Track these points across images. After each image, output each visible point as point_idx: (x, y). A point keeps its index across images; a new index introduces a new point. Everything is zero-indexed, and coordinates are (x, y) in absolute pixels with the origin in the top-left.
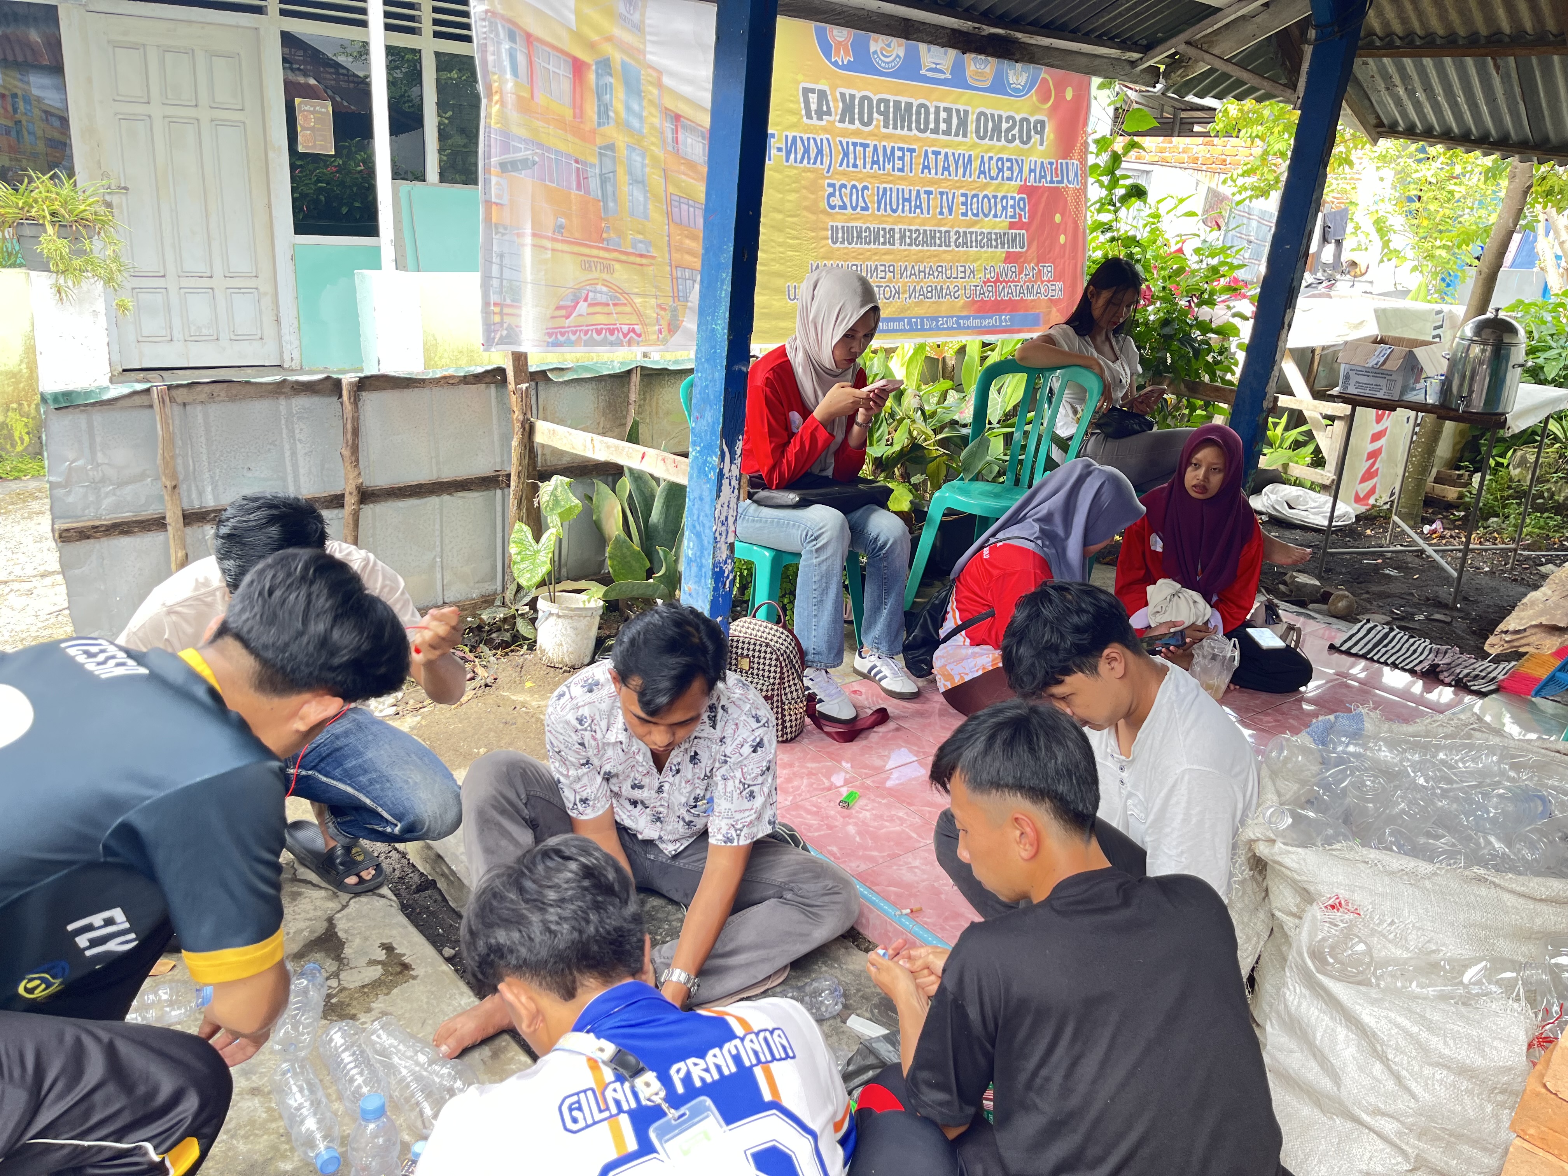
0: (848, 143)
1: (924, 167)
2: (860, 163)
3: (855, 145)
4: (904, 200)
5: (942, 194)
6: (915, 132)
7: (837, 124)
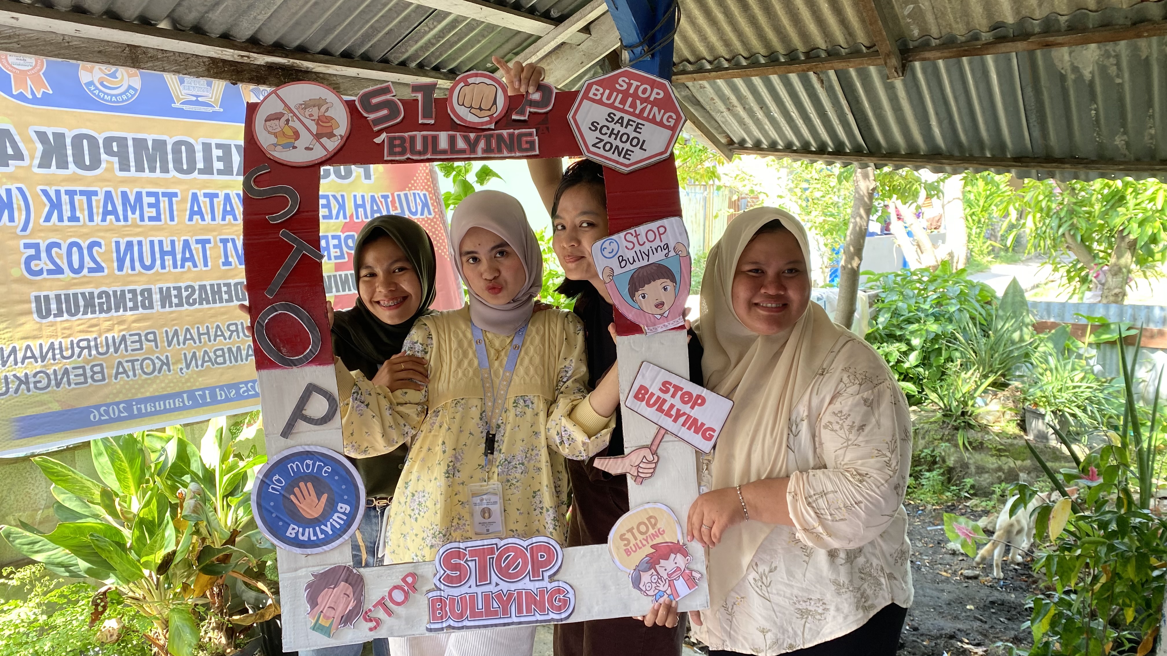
0: (58, 192)
1: (192, 213)
2: (82, 215)
3: (71, 194)
4: (163, 253)
5: (224, 241)
6: (173, 173)
7: (36, 170)
